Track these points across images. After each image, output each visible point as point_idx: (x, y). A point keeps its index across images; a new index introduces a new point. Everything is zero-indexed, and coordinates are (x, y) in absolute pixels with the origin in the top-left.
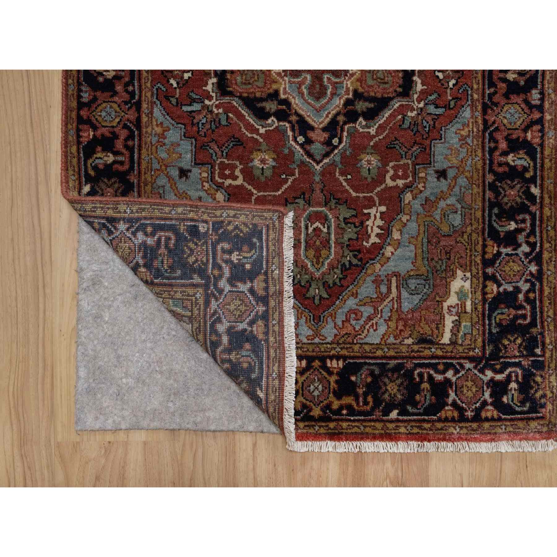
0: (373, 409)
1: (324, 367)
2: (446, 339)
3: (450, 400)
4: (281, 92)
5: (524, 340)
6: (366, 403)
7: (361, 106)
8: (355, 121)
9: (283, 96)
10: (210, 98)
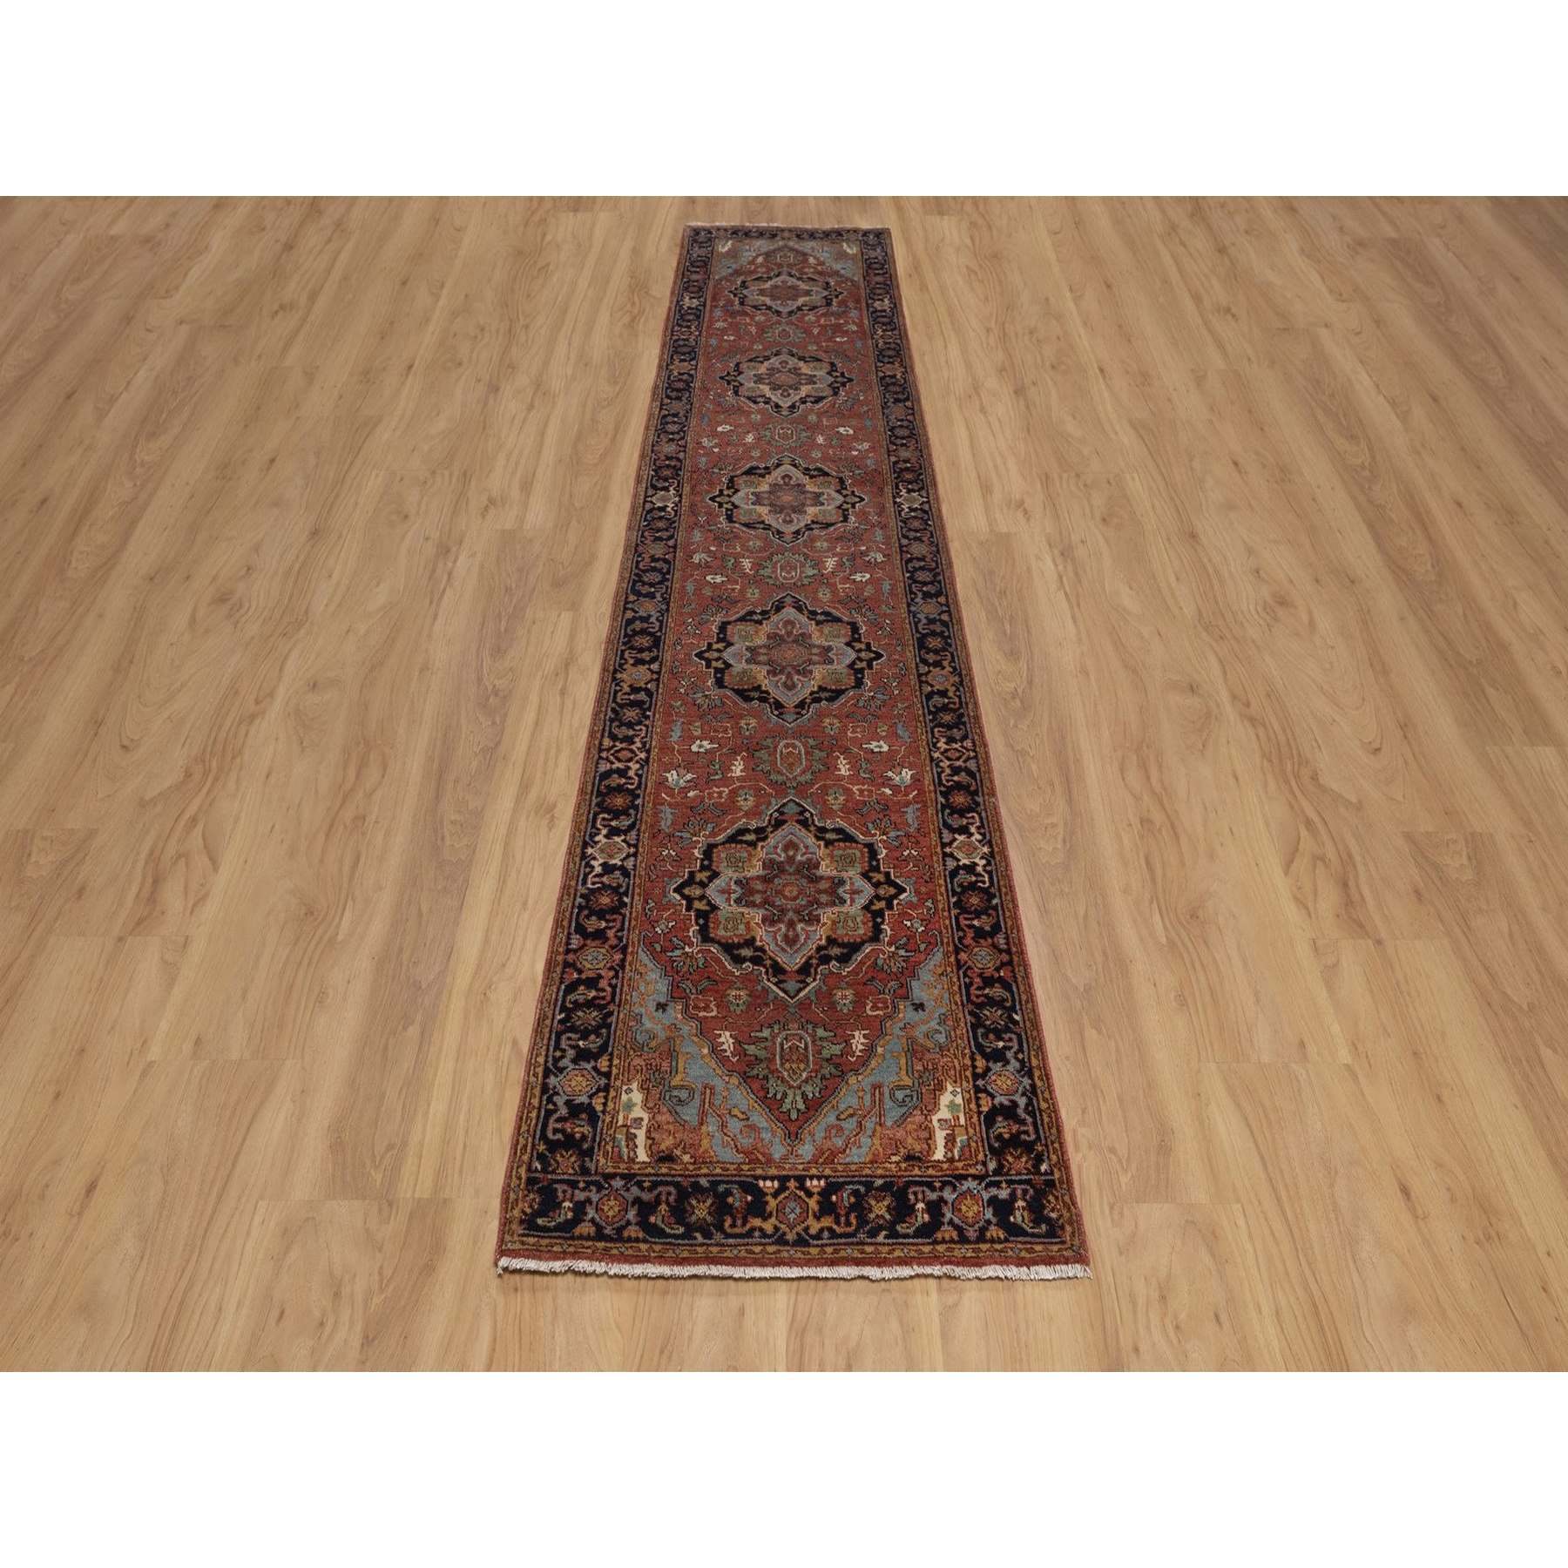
0: (857, 1230)
1: (802, 1187)
2: (939, 1154)
3: (946, 1220)
4: (758, 939)
5: (1030, 1159)
6: (848, 1224)
7: (836, 951)
8: (828, 963)
9: (758, 943)
10: (691, 945)
